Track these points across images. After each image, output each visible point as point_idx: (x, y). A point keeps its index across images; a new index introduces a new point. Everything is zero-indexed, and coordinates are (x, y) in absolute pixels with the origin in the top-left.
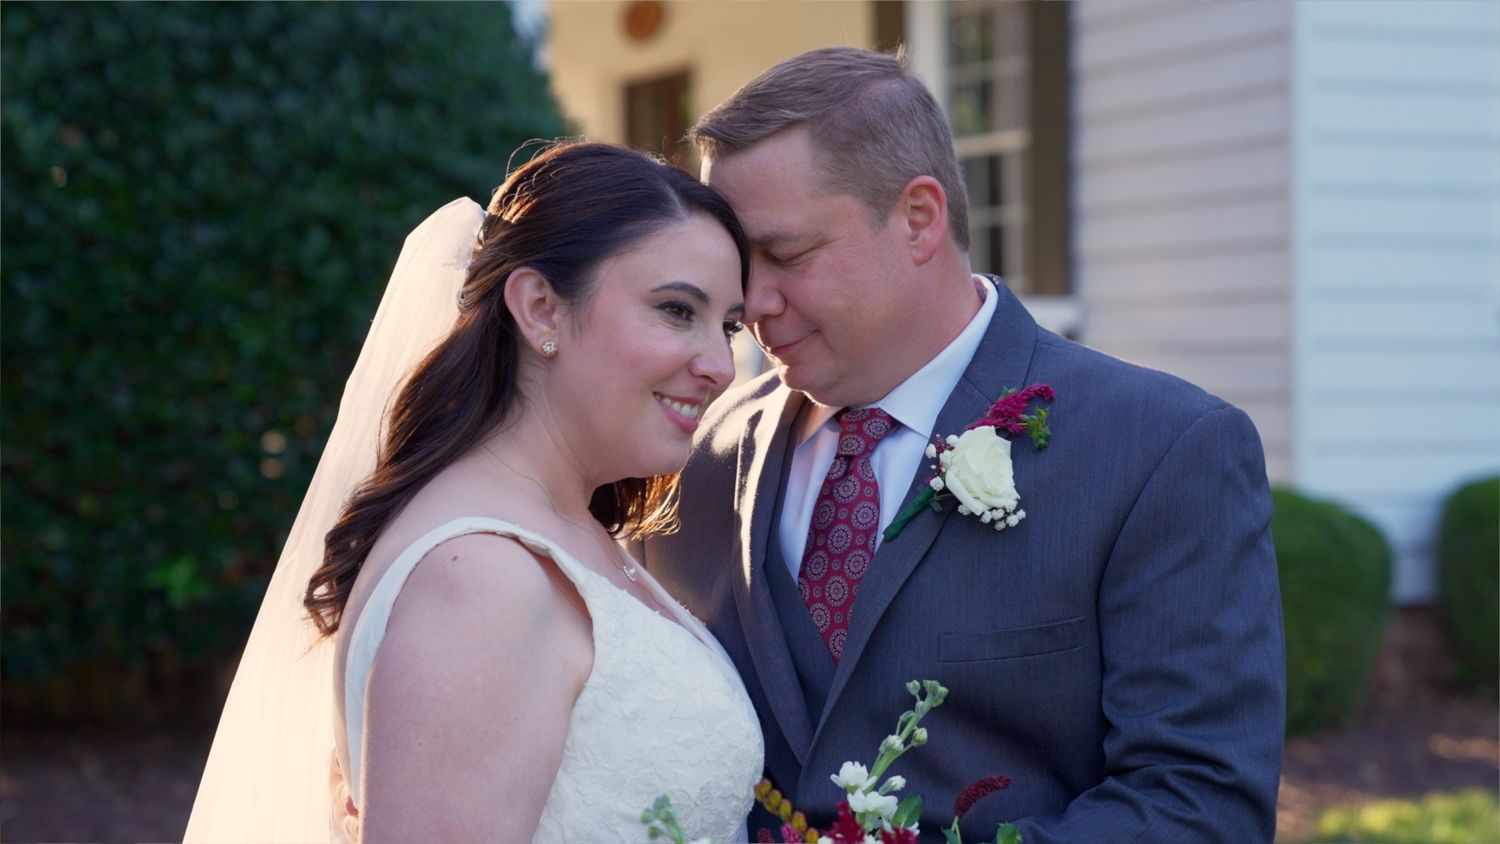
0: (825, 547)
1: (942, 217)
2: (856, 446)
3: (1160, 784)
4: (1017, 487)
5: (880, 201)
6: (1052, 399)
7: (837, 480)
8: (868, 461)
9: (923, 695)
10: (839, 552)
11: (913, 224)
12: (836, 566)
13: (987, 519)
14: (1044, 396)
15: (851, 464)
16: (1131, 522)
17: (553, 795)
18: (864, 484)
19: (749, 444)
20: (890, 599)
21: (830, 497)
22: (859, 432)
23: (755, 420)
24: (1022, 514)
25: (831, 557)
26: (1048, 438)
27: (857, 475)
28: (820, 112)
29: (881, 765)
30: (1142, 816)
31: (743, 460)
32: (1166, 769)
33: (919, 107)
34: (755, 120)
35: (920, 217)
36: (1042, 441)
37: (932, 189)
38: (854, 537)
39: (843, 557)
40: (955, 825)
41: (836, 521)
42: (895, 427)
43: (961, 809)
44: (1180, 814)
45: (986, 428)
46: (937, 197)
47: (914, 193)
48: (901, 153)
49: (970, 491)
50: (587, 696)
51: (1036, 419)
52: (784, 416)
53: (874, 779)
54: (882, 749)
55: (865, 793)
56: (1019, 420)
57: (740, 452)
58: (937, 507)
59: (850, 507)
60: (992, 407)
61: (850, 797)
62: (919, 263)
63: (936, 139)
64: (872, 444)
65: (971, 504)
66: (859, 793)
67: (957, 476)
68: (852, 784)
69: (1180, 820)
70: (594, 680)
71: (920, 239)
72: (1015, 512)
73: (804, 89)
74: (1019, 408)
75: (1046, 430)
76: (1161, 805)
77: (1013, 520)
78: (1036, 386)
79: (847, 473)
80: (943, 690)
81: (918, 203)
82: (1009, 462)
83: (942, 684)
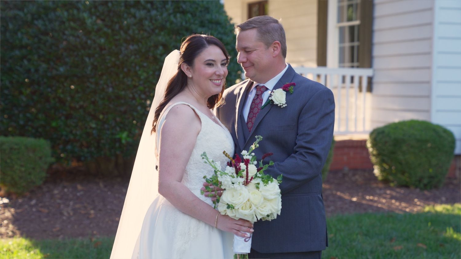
0: (252, 112)
1: (279, 49)
2: (259, 93)
3: (301, 154)
4: (286, 100)
5: (268, 45)
6: (295, 85)
7: (255, 99)
8: (261, 96)
9: (258, 138)
10: (255, 113)
11: (274, 50)
12: (254, 116)
13: (279, 105)
14: (294, 85)
15: (258, 96)
16: (305, 107)
17: (193, 153)
18: (260, 100)
19: (239, 93)
20: (261, 120)
21: (254, 102)
22: (260, 90)
23: (241, 89)
24: (286, 105)
25: (254, 114)
26: (293, 92)
27: (259, 98)
28: (260, 26)
29: (250, 151)
30: (297, 160)
31: (238, 96)
32: (302, 151)
33: (279, 30)
34: (248, 26)
35: (275, 49)
36: (292, 92)
37: (278, 43)
38: (258, 110)
39: (256, 114)
40: (261, 161)
41: (255, 107)
42: (267, 89)
43: (263, 158)
44: (303, 159)
45: (281, 89)
46: (279, 45)
47: (275, 44)
48: (274, 37)
49: (276, 100)
50: (199, 135)
51: (291, 88)
52: (246, 88)
53: (248, 153)
54: (250, 148)
55: (246, 156)
56: (288, 89)
57: (238, 95)
58: (271, 103)
59: (258, 104)
60: (283, 86)
61: (244, 157)
62: (274, 57)
63: (281, 36)
64: (262, 92)
65: (276, 102)
66: (245, 156)
67: (274, 97)
68: (244, 154)
69: (303, 160)
70: (201, 133)
71: (275, 53)
72: (285, 104)
73: (258, 22)
74: (288, 86)
75: (293, 91)
76: (300, 158)
77: (284, 106)
78: (292, 82)
79: (257, 98)
80: (261, 137)
81: (275, 46)
82: (285, 96)
83: (262, 136)
